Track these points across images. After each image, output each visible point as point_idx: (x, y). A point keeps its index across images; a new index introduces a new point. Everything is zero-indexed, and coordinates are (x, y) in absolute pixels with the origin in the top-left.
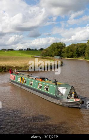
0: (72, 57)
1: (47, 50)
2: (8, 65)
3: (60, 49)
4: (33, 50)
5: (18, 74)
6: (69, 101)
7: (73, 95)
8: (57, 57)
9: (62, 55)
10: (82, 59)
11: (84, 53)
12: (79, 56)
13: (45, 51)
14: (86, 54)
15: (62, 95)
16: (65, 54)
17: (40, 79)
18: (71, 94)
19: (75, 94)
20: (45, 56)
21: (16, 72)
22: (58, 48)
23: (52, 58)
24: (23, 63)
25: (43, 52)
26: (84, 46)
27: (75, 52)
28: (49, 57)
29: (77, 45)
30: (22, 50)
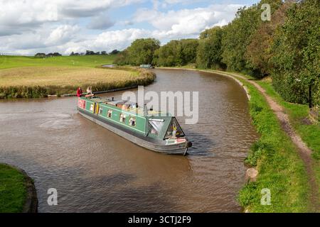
0: (172, 64)
1: (124, 53)
2: (51, 84)
3: (149, 52)
4: (98, 54)
6: (167, 143)
7: (174, 132)
8: (145, 66)
9: (154, 61)
10: (190, 68)
11: (194, 56)
12: (185, 63)
13: (122, 56)
14: (198, 59)
16: (160, 60)
17: (124, 106)
19: (179, 130)
20: (122, 65)
22: (146, 48)
23: (135, 68)
24: (81, 79)
25: (119, 58)
26: (193, 44)
27: (178, 55)
28: (129, 67)
29: (181, 43)
30: (77, 54)
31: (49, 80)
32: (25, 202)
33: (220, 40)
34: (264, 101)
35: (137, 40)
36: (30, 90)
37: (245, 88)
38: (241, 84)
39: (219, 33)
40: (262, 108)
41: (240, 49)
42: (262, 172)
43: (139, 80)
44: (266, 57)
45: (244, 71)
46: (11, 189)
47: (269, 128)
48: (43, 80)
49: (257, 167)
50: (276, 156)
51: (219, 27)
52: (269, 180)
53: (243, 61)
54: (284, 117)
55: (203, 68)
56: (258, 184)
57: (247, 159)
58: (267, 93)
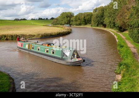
0: (80, 24)
3: (69, 18)
4: (44, 19)
5: (25, 41)
6: (73, 60)
8: (67, 25)
9: (71, 23)
10: (88, 26)
11: (90, 21)
12: (86, 24)
13: (56, 20)
14: (92, 22)
15: (67, 56)
16: (74, 23)
17: (47, 45)
18: (74, 55)
20: (56, 25)
22: (67, 17)
23: (62, 26)
24: (36, 31)
25: (54, 21)
26: (90, 15)
27: (83, 20)
28: (59, 25)
29: (84, 14)
30: (34, 19)
31: (21, 32)
32: (10, 89)
33: (103, 13)
34: (125, 43)
35: (63, 13)
36: (12, 36)
37: (115, 36)
38: (113, 34)
39: (103, 10)
40: (123, 46)
41: (113, 17)
42: (123, 77)
43: (64, 32)
44: (126, 21)
46: (3, 83)
47: (127, 56)
48: (18, 32)
49: (121, 75)
50: (130, 69)
51: (103, 6)
52: (127, 80)
53: (114, 23)
54: (135, 50)
55: (95, 26)
56: (121, 83)
57: (116, 70)
58: (126, 39)
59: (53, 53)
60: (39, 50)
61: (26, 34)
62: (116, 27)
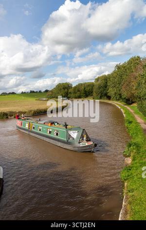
1: (52, 91)
2: (10, 110)
3: (66, 90)
4: (37, 92)
6: (81, 145)
7: (85, 138)
8: (64, 98)
9: (69, 96)
11: (92, 92)
12: (87, 96)
13: (51, 93)
14: (94, 94)
15: (73, 139)
16: (72, 95)
18: (83, 137)
19: (87, 137)
20: (51, 98)
21: (23, 117)
22: (64, 88)
24: (27, 107)
25: (49, 94)
26: (91, 85)
27: (83, 92)
29: (84, 85)
30: (25, 93)
33: (106, 83)
34: (133, 117)
35: (60, 84)
37: (122, 110)
38: (120, 108)
40: (132, 122)
41: (118, 87)
42: (134, 160)
44: (133, 92)
45: (121, 100)
47: (137, 133)
49: (131, 157)
50: (141, 150)
51: (105, 75)
52: (138, 164)
53: (120, 94)
54: (145, 127)
55: (98, 99)
56: (132, 167)
57: (125, 152)
58: (135, 113)
59: (57, 134)
60: (40, 130)
61: (14, 111)
62: (123, 99)
